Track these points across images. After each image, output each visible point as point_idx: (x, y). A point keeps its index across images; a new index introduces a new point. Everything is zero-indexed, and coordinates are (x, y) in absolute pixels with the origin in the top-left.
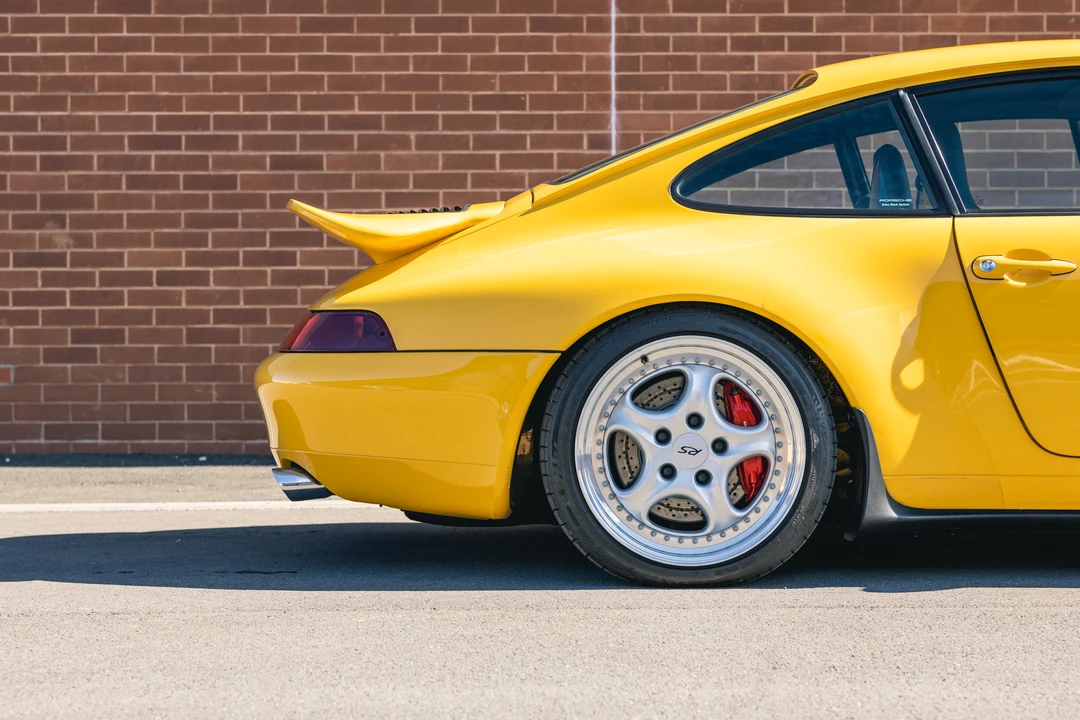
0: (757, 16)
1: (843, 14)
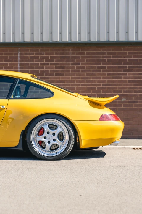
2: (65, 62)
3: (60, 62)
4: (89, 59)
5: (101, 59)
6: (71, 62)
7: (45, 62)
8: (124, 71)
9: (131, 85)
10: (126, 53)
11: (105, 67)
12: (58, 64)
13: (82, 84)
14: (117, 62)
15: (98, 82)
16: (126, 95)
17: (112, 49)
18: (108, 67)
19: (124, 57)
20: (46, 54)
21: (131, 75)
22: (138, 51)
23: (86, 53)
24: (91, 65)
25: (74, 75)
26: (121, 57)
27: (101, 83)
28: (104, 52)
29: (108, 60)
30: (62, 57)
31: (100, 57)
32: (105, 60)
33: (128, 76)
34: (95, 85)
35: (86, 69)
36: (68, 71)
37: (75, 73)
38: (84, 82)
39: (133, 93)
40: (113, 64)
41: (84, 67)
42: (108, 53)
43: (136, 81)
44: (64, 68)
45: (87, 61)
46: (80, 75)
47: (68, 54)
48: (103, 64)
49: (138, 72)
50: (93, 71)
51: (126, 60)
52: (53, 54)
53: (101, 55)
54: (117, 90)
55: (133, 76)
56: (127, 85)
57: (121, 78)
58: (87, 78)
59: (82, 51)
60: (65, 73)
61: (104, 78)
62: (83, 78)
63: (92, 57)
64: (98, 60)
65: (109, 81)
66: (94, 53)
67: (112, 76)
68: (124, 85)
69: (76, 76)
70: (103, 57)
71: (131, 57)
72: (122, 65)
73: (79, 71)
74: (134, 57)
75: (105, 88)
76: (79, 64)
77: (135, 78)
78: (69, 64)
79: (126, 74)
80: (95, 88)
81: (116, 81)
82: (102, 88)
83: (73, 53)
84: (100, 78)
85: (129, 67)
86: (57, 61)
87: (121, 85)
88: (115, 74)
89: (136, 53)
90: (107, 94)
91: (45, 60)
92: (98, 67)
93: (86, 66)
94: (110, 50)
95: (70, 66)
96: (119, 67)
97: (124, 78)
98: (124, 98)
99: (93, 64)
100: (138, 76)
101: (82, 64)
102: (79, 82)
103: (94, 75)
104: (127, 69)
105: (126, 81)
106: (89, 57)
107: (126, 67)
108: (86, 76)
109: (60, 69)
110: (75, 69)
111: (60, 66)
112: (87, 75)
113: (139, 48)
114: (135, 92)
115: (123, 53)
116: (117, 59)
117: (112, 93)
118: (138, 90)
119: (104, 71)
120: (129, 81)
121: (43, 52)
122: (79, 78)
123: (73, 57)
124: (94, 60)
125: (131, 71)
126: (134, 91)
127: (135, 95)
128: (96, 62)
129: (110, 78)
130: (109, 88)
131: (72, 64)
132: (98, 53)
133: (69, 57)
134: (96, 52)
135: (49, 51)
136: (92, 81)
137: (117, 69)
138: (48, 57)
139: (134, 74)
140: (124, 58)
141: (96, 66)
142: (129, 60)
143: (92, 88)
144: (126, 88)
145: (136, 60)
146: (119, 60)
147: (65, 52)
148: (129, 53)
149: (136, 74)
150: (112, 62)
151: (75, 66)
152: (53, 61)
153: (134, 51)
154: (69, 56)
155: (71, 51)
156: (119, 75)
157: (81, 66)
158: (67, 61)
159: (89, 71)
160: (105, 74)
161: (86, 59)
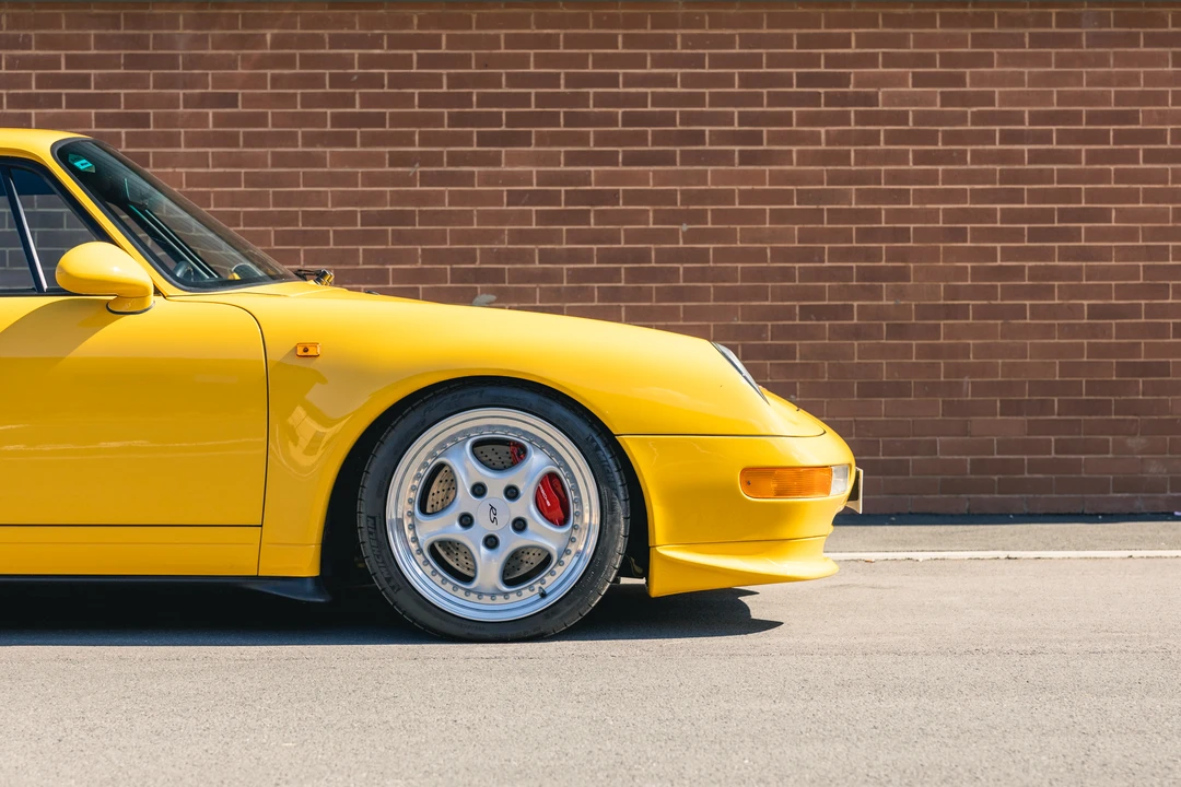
0: (34, 73)
1: (122, 71)
2: (151, 91)
3: (122, 91)
4: (286, 72)
5: (356, 70)
6: (185, 87)
7: (34, 90)
8: (484, 140)
9: (524, 217)
10: (493, 42)
11: (379, 120)
12: (113, 101)
13: (245, 213)
14: (445, 89)
15: (340, 200)
16: (497, 276)
17: (415, 21)
18: (397, 120)
19: (484, 62)
20: (44, 42)
21: (522, 166)
22: (561, 32)
23: (268, 38)
24: (299, 109)
25: (202, 160)
26: (464, 61)
27: (358, 209)
28: (369, 32)
29: (396, 81)
30: (132, 62)
31: (346, 62)
32: (376, 81)
33: (504, 168)
34: (321, 218)
35: (270, 129)
36: (172, 140)
37: (210, 150)
38: (260, 199)
39: (537, 265)
40: (426, 100)
41: (260, 120)
42: (395, 42)
43: (553, 198)
44: (142, 121)
45: (276, 81)
46: (239, 161)
47: (169, 42)
48: (368, 101)
49: (563, 149)
50: (310, 140)
51: (494, 81)
52: (82, 43)
53: (356, 52)
54: (447, 246)
55: (534, 169)
56: (503, 218)
57: (467, 179)
58: (275, 180)
59: (245, 26)
60: (151, 150)
61: (371, 180)
62: (252, 180)
63: (307, 61)
64: (336, 81)
65: (399, 198)
66: (317, 42)
67: (418, 169)
68: (485, 218)
69: (211, 170)
70: (366, 61)
71: (523, 61)
72: (475, 109)
73: (231, 140)
74: (542, 61)
75: (380, 237)
76: (231, 100)
77: (544, 179)
78: (173, 102)
79: (494, 160)
80: (322, 238)
81: (438, 199)
82: (365, 238)
83: (199, 41)
84: (349, 179)
85: (513, 119)
86: (104, 82)
87: (466, 218)
88: (435, 159)
89: (550, 41)
90: (390, 267)
91: (39, 77)
92: (338, 120)
93: (270, 111)
94: (406, 23)
95: (181, 110)
96: (456, 120)
97: (487, 179)
98: (486, 291)
99: (308, 101)
100: (562, 168)
101: (248, 101)
102: (235, 200)
103: (318, 160)
104: (503, 128)
105: (495, 198)
106: (288, 62)
107: (494, 119)
108: (273, 166)
109: (123, 131)
110: (211, 128)
111: (122, 110)
112: (279, 160)
113: (566, 11)
114: (546, 257)
115: (475, 42)
116: (444, 71)
117: (416, 262)
118: (565, 246)
119: (370, 140)
120: (515, 198)
121: (22, 33)
122: (233, 180)
123: (192, 62)
124: (317, 81)
125: (524, 140)
126: (540, 250)
127: (545, 276)
128: (328, 90)
129: (409, 181)
130: (399, 238)
131: (189, 101)
132: (336, 42)
133: (171, 62)
134: (325, 33)
135: (60, 27)
136: (304, 199)
137: (446, 129)
138: (54, 62)
139: (538, 159)
140: (486, 67)
141: (329, 111)
142: (514, 80)
143: (305, 238)
144: (494, 236)
145: (553, 80)
146: (455, 81)
147: (151, 33)
148: (512, 42)
149: (553, 159)
150: (417, 91)
151: (211, 112)
152: (84, 81)
153: (538, 28)
154: (175, 57)
155: (185, 27)
156: (457, 165)
157: (240, 109)
158: (162, 82)
159: (290, 139)
160: (377, 160)
161: (269, 72)
